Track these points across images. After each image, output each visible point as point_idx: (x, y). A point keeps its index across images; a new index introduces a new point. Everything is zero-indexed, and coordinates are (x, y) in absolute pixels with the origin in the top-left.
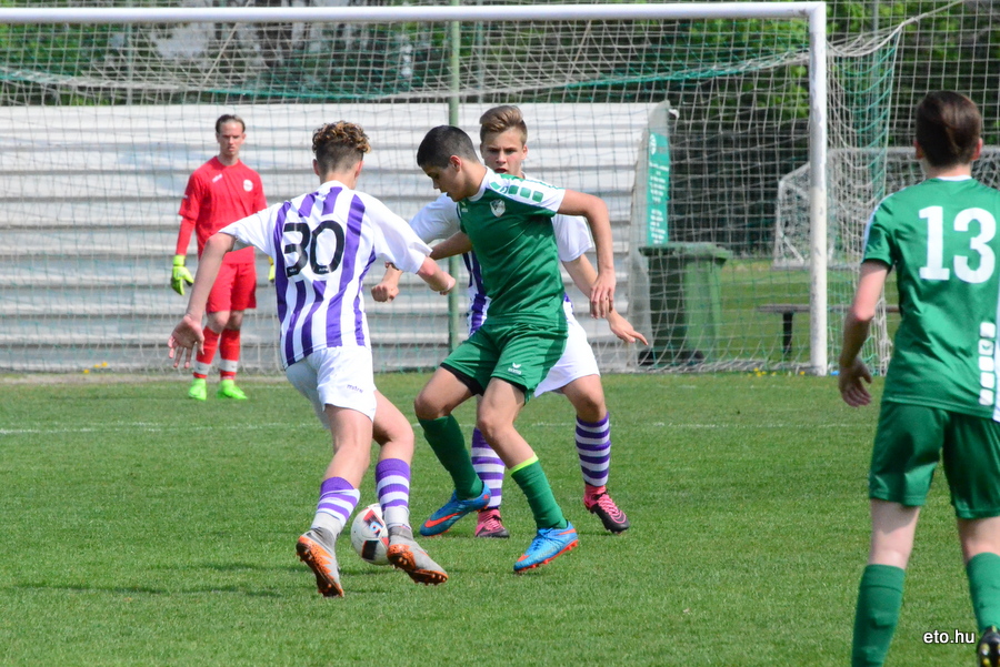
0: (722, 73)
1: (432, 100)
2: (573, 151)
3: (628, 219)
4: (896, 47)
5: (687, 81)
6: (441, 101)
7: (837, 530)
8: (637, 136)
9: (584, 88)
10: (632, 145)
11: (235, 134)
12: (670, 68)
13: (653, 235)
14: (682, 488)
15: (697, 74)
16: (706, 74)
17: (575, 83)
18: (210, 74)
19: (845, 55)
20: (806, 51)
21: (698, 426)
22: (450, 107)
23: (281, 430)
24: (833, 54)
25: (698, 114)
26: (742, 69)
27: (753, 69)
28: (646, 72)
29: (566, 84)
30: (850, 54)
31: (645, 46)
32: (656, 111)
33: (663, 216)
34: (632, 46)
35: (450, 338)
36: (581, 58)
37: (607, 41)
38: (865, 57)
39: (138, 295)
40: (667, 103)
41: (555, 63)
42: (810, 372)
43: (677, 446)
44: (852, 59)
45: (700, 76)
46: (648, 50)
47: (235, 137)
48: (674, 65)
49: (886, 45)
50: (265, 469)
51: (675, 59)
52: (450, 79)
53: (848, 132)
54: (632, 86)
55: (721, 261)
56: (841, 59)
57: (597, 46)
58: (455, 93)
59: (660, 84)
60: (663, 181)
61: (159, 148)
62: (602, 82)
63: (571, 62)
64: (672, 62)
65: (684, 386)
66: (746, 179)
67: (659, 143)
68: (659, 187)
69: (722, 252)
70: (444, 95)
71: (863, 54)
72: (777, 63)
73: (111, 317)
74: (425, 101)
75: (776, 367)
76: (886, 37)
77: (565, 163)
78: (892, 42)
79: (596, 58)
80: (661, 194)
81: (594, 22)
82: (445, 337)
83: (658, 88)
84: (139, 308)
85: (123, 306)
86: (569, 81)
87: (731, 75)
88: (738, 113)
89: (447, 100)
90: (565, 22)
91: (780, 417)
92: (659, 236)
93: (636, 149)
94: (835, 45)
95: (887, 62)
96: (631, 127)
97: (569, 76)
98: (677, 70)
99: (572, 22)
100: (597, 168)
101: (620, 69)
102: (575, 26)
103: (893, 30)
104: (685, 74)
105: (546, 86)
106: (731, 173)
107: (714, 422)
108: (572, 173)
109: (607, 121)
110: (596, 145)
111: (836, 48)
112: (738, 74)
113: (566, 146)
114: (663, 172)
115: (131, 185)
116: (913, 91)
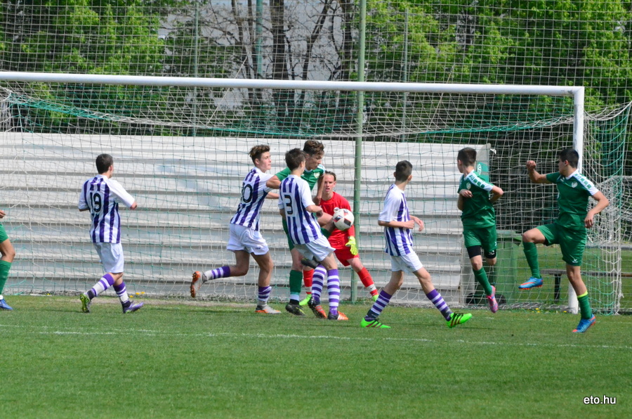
0: (522, 128)
1: (345, 139)
2: (430, 173)
4: (628, 115)
5: (500, 132)
6: (350, 139)
7: (540, 413)
9: (437, 134)
12: (490, 124)
14: (457, 382)
15: (506, 128)
16: (512, 128)
17: (432, 131)
18: (211, 118)
19: (596, 119)
20: (572, 116)
22: (356, 144)
23: (228, 337)
24: (589, 119)
25: (506, 153)
26: (533, 126)
27: (540, 126)
28: (475, 126)
29: (426, 132)
30: (599, 119)
31: (475, 110)
32: (482, 149)
34: (467, 110)
35: (353, 284)
36: (436, 116)
37: (452, 106)
38: (609, 121)
39: (164, 252)
40: (489, 145)
41: (420, 118)
42: (568, 311)
43: (466, 355)
44: (600, 122)
45: (508, 129)
46: (476, 113)
48: (492, 122)
49: (621, 114)
50: (205, 362)
51: (493, 119)
52: (357, 126)
53: (598, 166)
54: (466, 134)
56: (593, 122)
57: (445, 109)
58: (360, 135)
59: (484, 134)
61: (180, 162)
62: (448, 131)
63: (430, 118)
64: (491, 121)
65: (487, 318)
66: (533, 195)
67: (483, 169)
69: (518, 236)
70: (352, 136)
71: (607, 119)
72: (555, 123)
73: (148, 264)
74: (341, 139)
75: (549, 307)
76: (622, 109)
77: (425, 180)
78: (625, 112)
79: (445, 116)
81: (445, 94)
82: (348, 282)
83: (483, 136)
84: (164, 259)
85: (154, 258)
86: (428, 130)
87: (527, 130)
88: (530, 153)
89: (354, 139)
90: (426, 94)
91: (537, 340)
94: (590, 113)
95: (622, 125)
97: (428, 127)
98: (494, 125)
99: (431, 94)
100: (445, 183)
101: (459, 123)
102: (433, 96)
103: (626, 104)
104: (499, 128)
105: (415, 132)
106: (525, 190)
107: (495, 341)
108: (428, 186)
110: (444, 169)
111: (590, 115)
112: (531, 129)
113: (425, 169)
115: (162, 185)
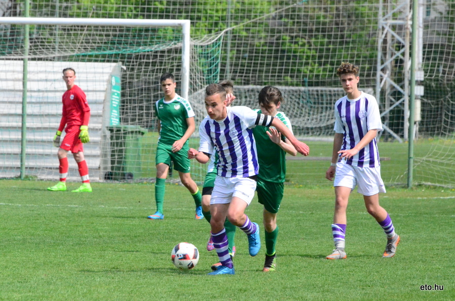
0: (144, 51)
1: (16, 59)
3: (101, 114)
4: (221, 41)
5: (128, 54)
6: (19, 60)
8: (106, 77)
9: (83, 56)
10: (103, 81)
11: (71, 75)
12: (121, 48)
13: (113, 121)
15: (133, 51)
16: (137, 51)
17: (79, 54)
19: (199, 44)
20: (181, 42)
21: (119, 207)
22: (24, 63)
24: (193, 44)
26: (153, 49)
27: (158, 49)
28: (110, 49)
29: (75, 54)
30: (201, 44)
31: (110, 38)
32: (115, 67)
33: (117, 113)
34: (104, 38)
35: (22, 165)
36: (82, 43)
37: (94, 35)
40: (121, 63)
41: (71, 44)
44: (202, 46)
46: (112, 40)
47: (71, 77)
49: (217, 40)
51: (123, 44)
52: (24, 50)
53: (201, 79)
54: (104, 56)
55: (143, 134)
56: (197, 46)
57: (89, 37)
58: (27, 56)
60: (118, 97)
62: (90, 54)
63: (77, 44)
65: (120, 189)
67: (116, 81)
68: (116, 100)
69: (143, 130)
70: (20, 57)
71: (207, 44)
72: (168, 47)
74: (12, 59)
76: (217, 36)
78: (220, 39)
79: (89, 43)
80: (117, 103)
81: (88, 27)
82: (18, 164)
83: (116, 57)
86: (76, 52)
87: (148, 52)
88: (143, 69)
89: (22, 59)
90: (75, 26)
92: (115, 122)
93: (105, 83)
94: (194, 39)
95: (217, 48)
96: (103, 73)
97: (76, 50)
99: (78, 26)
101: (99, 48)
102: (80, 28)
103: (220, 33)
104: (128, 51)
105: (67, 55)
107: (127, 206)
109: (93, 70)
110: (87, 81)
111: (195, 41)
112: (151, 51)
114: (118, 94)
116: (247, 61)
